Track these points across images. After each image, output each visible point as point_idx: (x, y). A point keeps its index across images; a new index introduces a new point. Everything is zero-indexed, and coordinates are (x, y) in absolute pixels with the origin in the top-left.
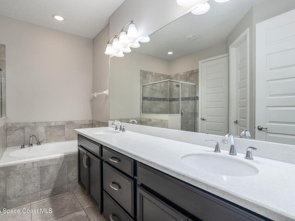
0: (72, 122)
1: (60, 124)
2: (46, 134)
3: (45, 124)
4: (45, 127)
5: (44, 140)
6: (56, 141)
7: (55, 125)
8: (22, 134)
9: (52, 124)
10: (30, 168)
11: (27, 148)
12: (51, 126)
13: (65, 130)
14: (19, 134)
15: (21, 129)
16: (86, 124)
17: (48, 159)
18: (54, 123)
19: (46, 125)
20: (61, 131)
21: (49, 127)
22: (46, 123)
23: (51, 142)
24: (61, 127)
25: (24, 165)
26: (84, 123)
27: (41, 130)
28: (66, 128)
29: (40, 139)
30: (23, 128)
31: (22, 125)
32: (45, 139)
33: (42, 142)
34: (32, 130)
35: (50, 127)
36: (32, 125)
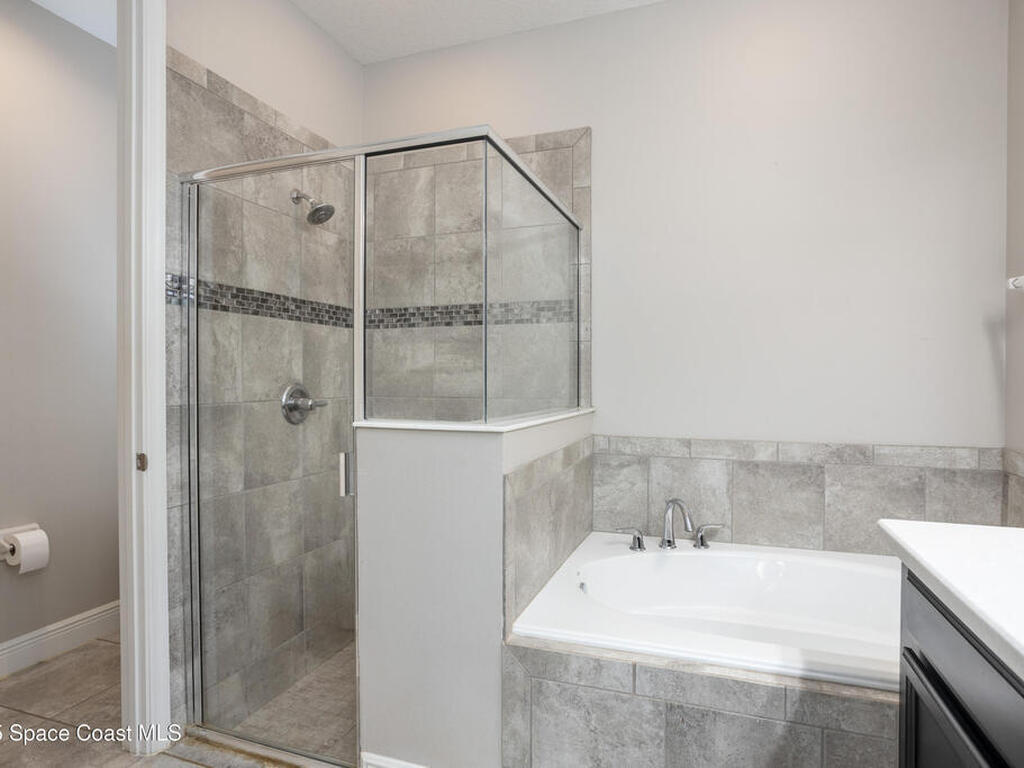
0: (863, 454)
1: (799, 455)
2: (730, 498)
3: (728, 451)
4: (727, 464)
5: (724, 525)
6: (776, 540)
7: (775, 459)
8: (640, 486)
9: (762, 456)
10: (621, 689)
11: (652, 552)
12: (757, 465)
13: (827, 493)
14: (629, 486)
15: (639, 463)
16: (954, 473)
17: (708, 671)
18: (772, 450)
19: (735, 458)
20: (804, 495)
21: (746, 466)
22: (734, 444)
23: (755, 543)
24: (804, 473)
25: (595, 668)
26: (940, 465)
27: (713, 475)
28: (828, 479)
29: (709, 520)
30: (644, 461)
31: (642, 447)
32: (729, 523)
33: (712, 534)
34: (676, 474)
35: (753, 467)
36: (679, 451)
